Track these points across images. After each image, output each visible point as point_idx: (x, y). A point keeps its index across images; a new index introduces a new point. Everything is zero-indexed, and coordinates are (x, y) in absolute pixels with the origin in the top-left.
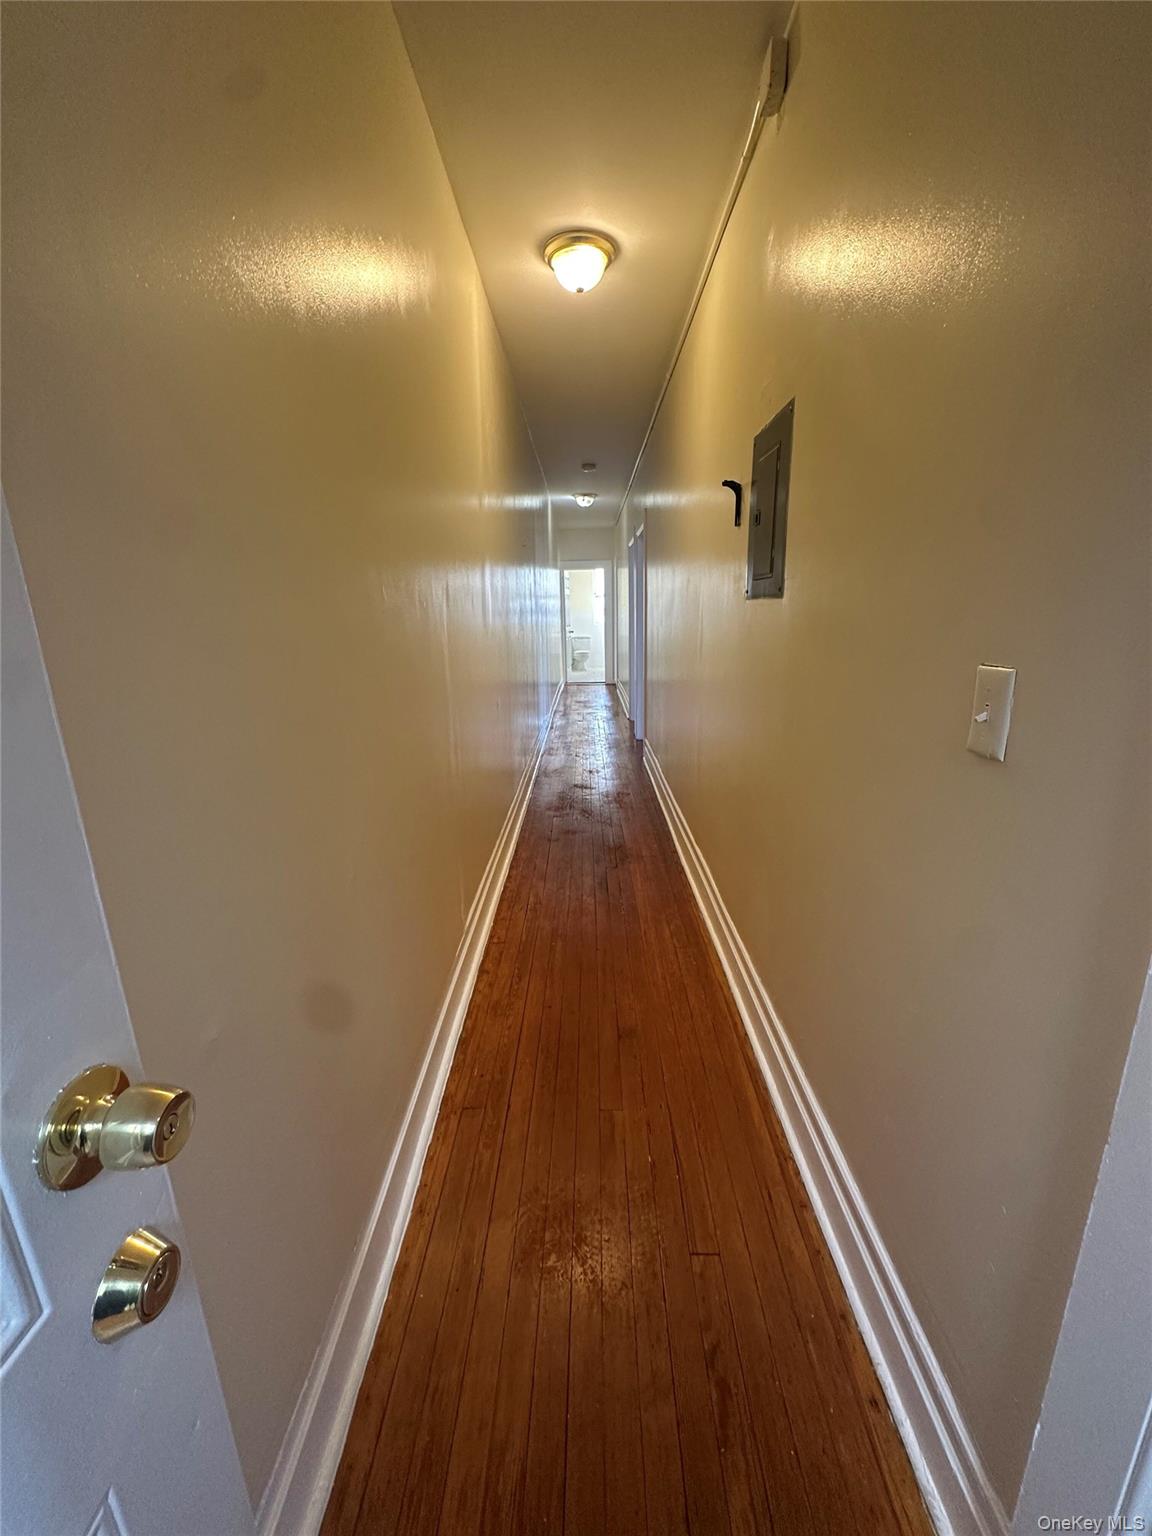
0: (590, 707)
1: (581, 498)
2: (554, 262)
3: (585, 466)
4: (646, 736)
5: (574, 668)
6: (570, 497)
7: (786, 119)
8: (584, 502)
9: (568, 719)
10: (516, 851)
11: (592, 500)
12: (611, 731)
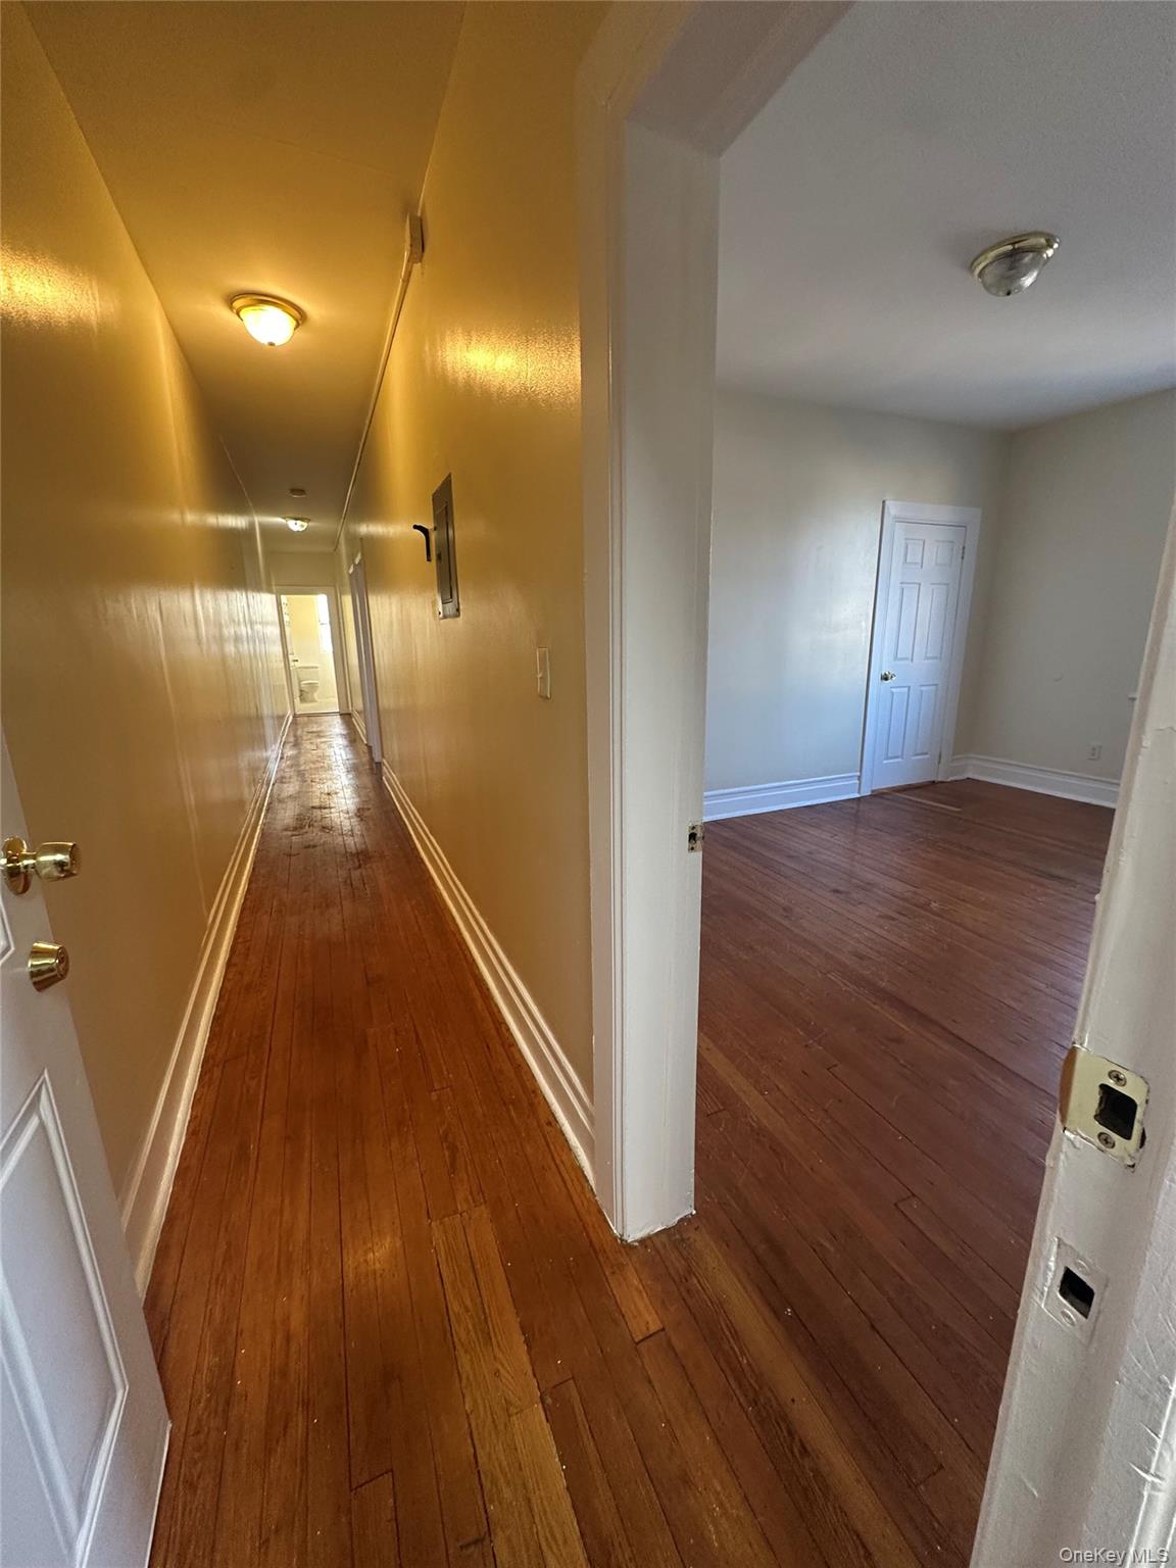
0: (323, 737)
1: (294, 522)
2: (241, 314)
3: (294, 491)
4: (383, 756)
5: (303, 699)
6: (279, 520)
7: (426, 267)
8: (296, 526)
9: (300, 749)
10: (254, 869)
11: (305, 524)
12: (349, 757)
